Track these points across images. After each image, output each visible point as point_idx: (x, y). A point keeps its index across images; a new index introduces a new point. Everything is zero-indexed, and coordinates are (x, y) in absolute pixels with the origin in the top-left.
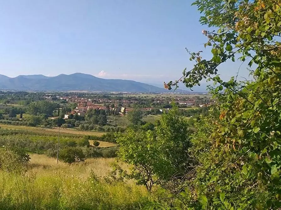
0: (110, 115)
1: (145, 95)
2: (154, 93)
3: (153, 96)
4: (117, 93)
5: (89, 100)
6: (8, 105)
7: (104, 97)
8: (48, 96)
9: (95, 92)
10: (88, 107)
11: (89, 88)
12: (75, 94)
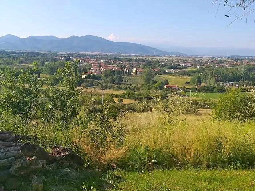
0: (124, 75)
1: (151, 58)
2: (158, 56)
3: (158, 58)
4: (126, 55)
5: (102, 61)
6: (22, 65)
7: (115, 58)
8: (62, 57)
9: (106, 54)
10: (103, 68)
11: (100, 50)
12: (88, 55)
